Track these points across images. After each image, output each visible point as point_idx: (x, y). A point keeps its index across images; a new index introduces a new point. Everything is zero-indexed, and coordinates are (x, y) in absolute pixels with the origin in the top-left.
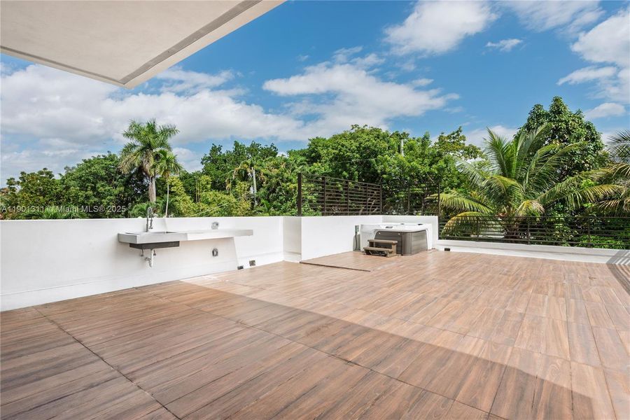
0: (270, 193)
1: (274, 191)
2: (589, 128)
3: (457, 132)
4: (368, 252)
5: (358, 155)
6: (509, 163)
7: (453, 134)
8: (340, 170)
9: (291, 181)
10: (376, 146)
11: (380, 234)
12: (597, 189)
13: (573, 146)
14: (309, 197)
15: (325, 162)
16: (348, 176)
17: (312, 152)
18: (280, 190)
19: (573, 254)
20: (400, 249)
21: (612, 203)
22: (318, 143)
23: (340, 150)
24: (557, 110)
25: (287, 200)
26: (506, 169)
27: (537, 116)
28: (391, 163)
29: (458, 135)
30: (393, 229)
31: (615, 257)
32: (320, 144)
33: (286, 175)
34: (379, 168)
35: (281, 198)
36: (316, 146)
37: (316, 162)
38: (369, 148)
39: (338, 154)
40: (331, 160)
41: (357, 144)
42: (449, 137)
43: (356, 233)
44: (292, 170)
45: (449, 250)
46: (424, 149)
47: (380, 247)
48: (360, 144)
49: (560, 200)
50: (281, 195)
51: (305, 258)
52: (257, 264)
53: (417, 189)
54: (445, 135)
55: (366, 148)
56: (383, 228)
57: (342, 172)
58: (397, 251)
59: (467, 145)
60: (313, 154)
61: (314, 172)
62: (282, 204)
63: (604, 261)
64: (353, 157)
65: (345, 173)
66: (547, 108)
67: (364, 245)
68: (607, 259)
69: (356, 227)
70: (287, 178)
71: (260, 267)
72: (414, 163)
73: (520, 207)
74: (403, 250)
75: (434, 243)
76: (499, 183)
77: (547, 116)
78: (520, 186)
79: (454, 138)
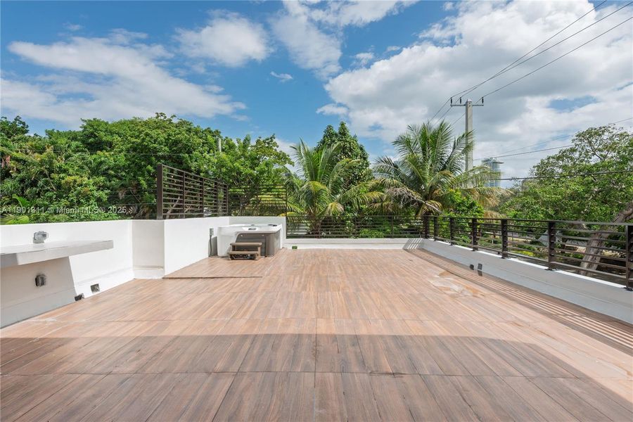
0: (27, 186)
1: (34, 184)
2: (361, 149)
3: (271, 138)
4: (233, 257)
5: (166, 148)
6: (316, 170)
7: (267, 140)
8: (143, 163)
9: (65, 171)
10: (189, 140)
11: (242, 237)
12: (370, 194)
13: (355, 161)
14: (96, 194)
15: (120, 152)
16: (153, 171)
17: (89, 137)
18: (47, 183)
19: (384, 243)
20: (263, 250)
21: (377, 205)
22: (98, 126)
23: (143, 140)
24: (343, 132)
25: (59, 197)
26: (314, 175)
27: (329, 134)
28: (206, 161)
29: (272, 141)
30: (256, 230)
31: (407, 244)
32: (101, 128)
33: (57, 164)
34: (193, 165)
35: (49, 194)
36: (96, 130)
37: (101, 150)
38: (180, 141)
39: (140, 144)
40: (128, 151)
41: (165, 135)
42: (264, 142)
43: (211, 236)
44: (67, 158)
45: (296, 248)
46: (244, 151)
47: (243, 250)
48: (169, 135)
49: (349, 203)
50: (48, 191)
51: (168, 271)
52: (102, 289)
53: (238, 190)
54: (262, 140)
55: (176, 143)
56: (246, 230)
57: (145, 166)
58: (261, 253)
59: (278, 151)
60: (91, 140)
61: (101, 163)
62: (51, 202)
63: (400, 247)
64: (161, 150)
65: (149, 167)
66: (336, 130)
67: (223, 249)
68: (403, 246)
69: (211, 230)
70: (60, 168)
71: (111, 292)
72: (236, 164)
73: (329, 208)
74: (266, 252)
75: (284, 243)
76: (312, 188)
77: (336, 135)
78: (328, 190)
79: (268, 143)
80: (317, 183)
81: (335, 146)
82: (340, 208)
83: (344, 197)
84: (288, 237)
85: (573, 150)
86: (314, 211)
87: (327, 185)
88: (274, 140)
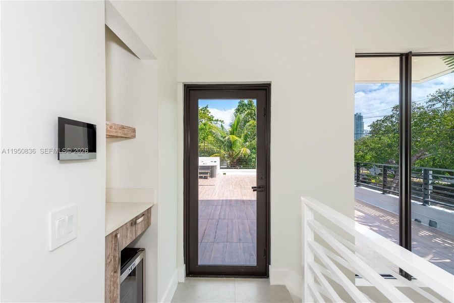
11: (200, 167)
20: (211, 174)
24: (250, 104)
26: (232, 131)
30: (207, 164)
45: (225, 174)
47: (203, 174)
58: (210, 176)
59: (210, 115)
73: (242, 151)
74: (212, 176)
75: (219, 172)
76: (231, 139)
77: (246, 106)
78: (241, 140)
79: (204, 111)
80: (234, 136)
81: (246, 113)
82: (248, 151)
83: (251, 144)
84: (221, 168)
85: (392, 116)
86: (233, 153)
87: (240, 137)
88: (207, 109)
